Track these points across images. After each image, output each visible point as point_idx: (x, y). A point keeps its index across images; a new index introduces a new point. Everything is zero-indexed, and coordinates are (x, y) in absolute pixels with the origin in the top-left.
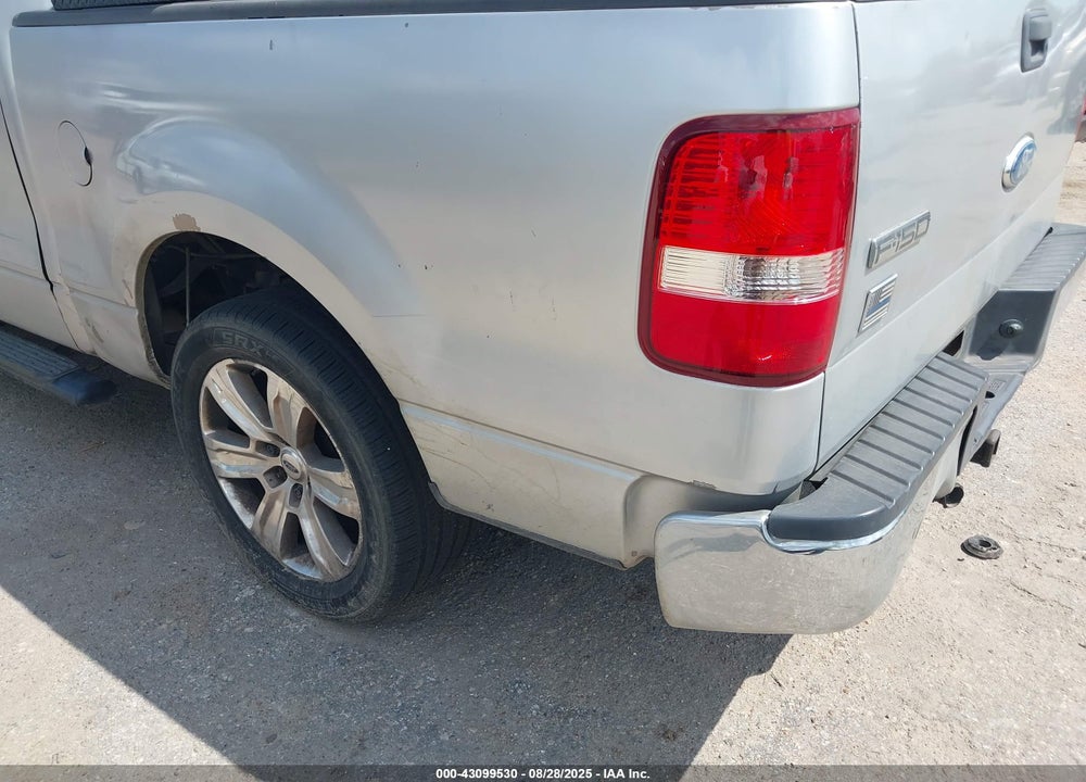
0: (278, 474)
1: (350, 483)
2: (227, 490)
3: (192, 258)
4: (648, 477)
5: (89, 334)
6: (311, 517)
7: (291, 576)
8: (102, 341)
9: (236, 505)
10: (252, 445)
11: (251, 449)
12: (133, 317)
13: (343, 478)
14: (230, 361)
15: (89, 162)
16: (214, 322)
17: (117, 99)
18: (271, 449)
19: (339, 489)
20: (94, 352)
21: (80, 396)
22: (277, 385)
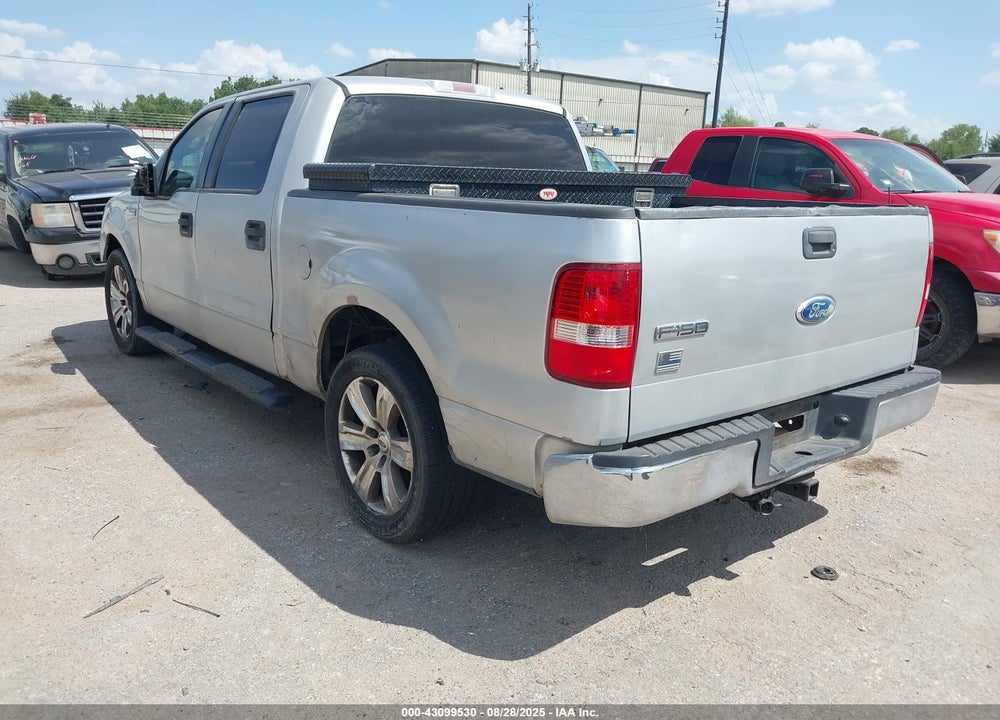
0: (375, 449)
1: (410, 448)
2: (346, 459)
3: (353, 326)
4: (548, 436)
5: (287, 365)
6: (388, 474)
7: (370, 513)
8: (293, 368)
9: (348, 469)
10: (364, 429)
11: (363, 432)
12: (314, 353)
13: (406, 445)
14: (362, 378)
15: (310, 267)
16: (359, 355)
17: (328, 237)
18: (373, 433)
19: (404, 454)
20: (287, 377)
21: (273, 402)
22: (383, 392)
